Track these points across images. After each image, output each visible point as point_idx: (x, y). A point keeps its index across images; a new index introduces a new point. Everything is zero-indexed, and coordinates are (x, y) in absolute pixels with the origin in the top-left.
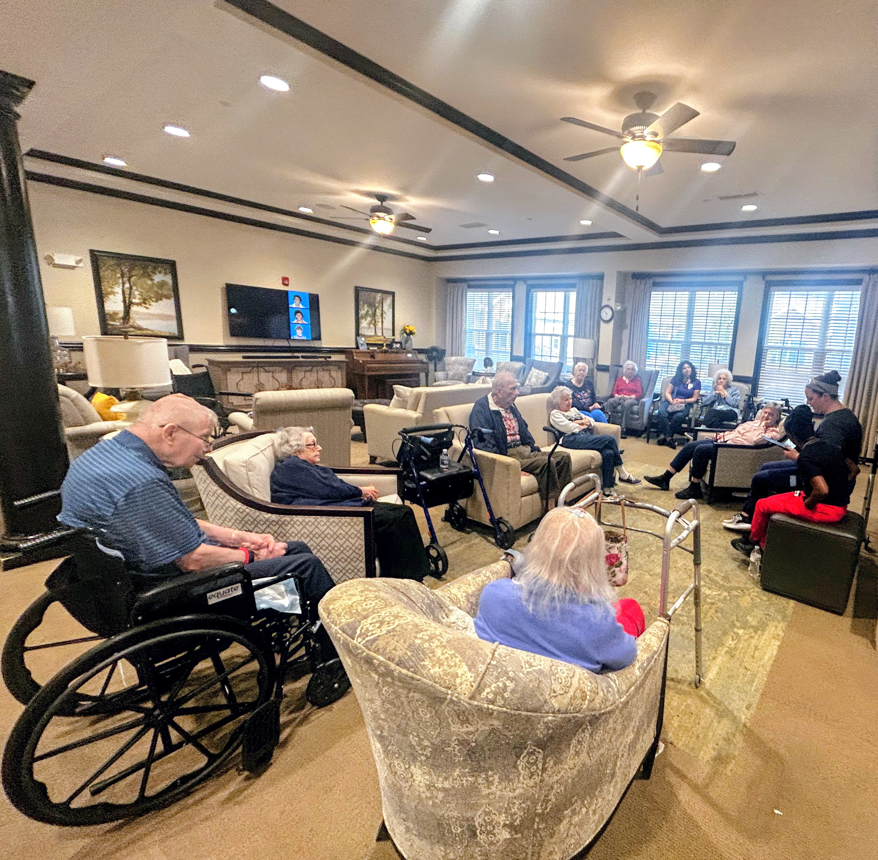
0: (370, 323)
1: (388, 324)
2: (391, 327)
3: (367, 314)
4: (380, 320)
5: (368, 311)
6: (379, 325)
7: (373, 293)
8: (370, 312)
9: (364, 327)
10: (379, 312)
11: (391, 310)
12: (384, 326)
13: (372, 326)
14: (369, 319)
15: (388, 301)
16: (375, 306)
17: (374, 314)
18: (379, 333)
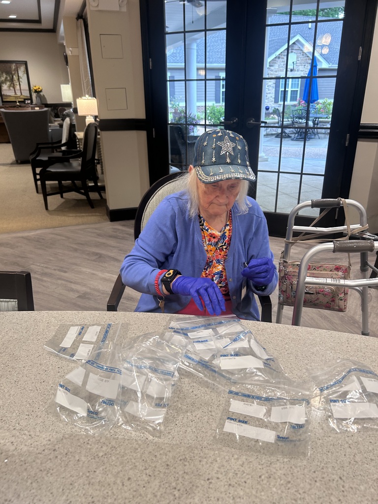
0: (10, 87)
1: (24, 85)
2: (28, 88)
3: (6, 79)
4: (18, 83)
5: (6, 78)
6: (18, 87)
7: (9, 64)
8: (9, 78)
9: (6, 90)
10: (15, 77)
11: (26, 75)
12: (22, 88)
13: (11, 88)
14: (8, 83)
15: (22, 68)
16: (11, 73)
17: (12, 80)
18: (19, 94)
